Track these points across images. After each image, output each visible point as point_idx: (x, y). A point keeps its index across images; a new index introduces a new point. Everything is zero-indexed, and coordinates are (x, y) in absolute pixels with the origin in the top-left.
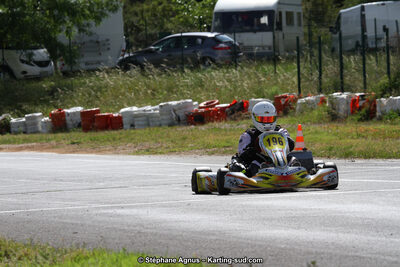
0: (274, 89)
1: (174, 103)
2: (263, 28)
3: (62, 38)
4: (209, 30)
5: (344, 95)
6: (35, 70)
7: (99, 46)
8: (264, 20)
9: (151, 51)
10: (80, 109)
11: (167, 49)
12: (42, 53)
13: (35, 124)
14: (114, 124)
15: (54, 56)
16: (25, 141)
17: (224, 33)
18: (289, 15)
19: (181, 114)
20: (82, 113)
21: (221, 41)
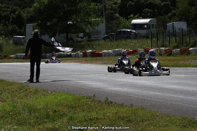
0: (145, 46)
1: (117, 50)
2: (145, 28)
3: (87, 31)
4: (129, 29)
5: (164, 48)
6: (79, 39)
7: (98, 33)
8: (146, 26)
9: (112, 35)
10: (91, 51)
11: (117, 34)
12: (81, 35)
13: (78, 55)
14: (100, 55)
15: (85, 36)
16: (75, 59)
17: (133, 30)
18: (153, 25)
19: (119, 53)
20: (91, 52)
21: (132, 32)
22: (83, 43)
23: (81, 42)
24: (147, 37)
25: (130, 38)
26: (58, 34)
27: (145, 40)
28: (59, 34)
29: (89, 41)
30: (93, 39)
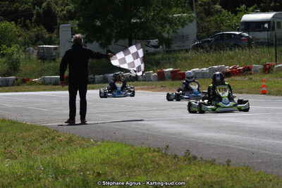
0: (264, 60)
1: (216, 67)
2: (265, 30)
3: (165, 35)
6: (152, 50)
7: (184, 38)
8: (266, 26)
9: (208, 41)
10: (171, 69)
11: (216, 40)
12: (154, 42)
13: (150, 76)
15: (160, 43)
16: (143, 85)
17: (245, 32)
18: (279, 23)
20: (172, 72)
21: (243, 36)
22: (158, 57)
23: (154, 54)
24: (269, 45)
25: (239, 46)
26: (114, 40)
27: (266, 50)
28: (116, 41)
29: (168, 52)
30: (176, 48)
